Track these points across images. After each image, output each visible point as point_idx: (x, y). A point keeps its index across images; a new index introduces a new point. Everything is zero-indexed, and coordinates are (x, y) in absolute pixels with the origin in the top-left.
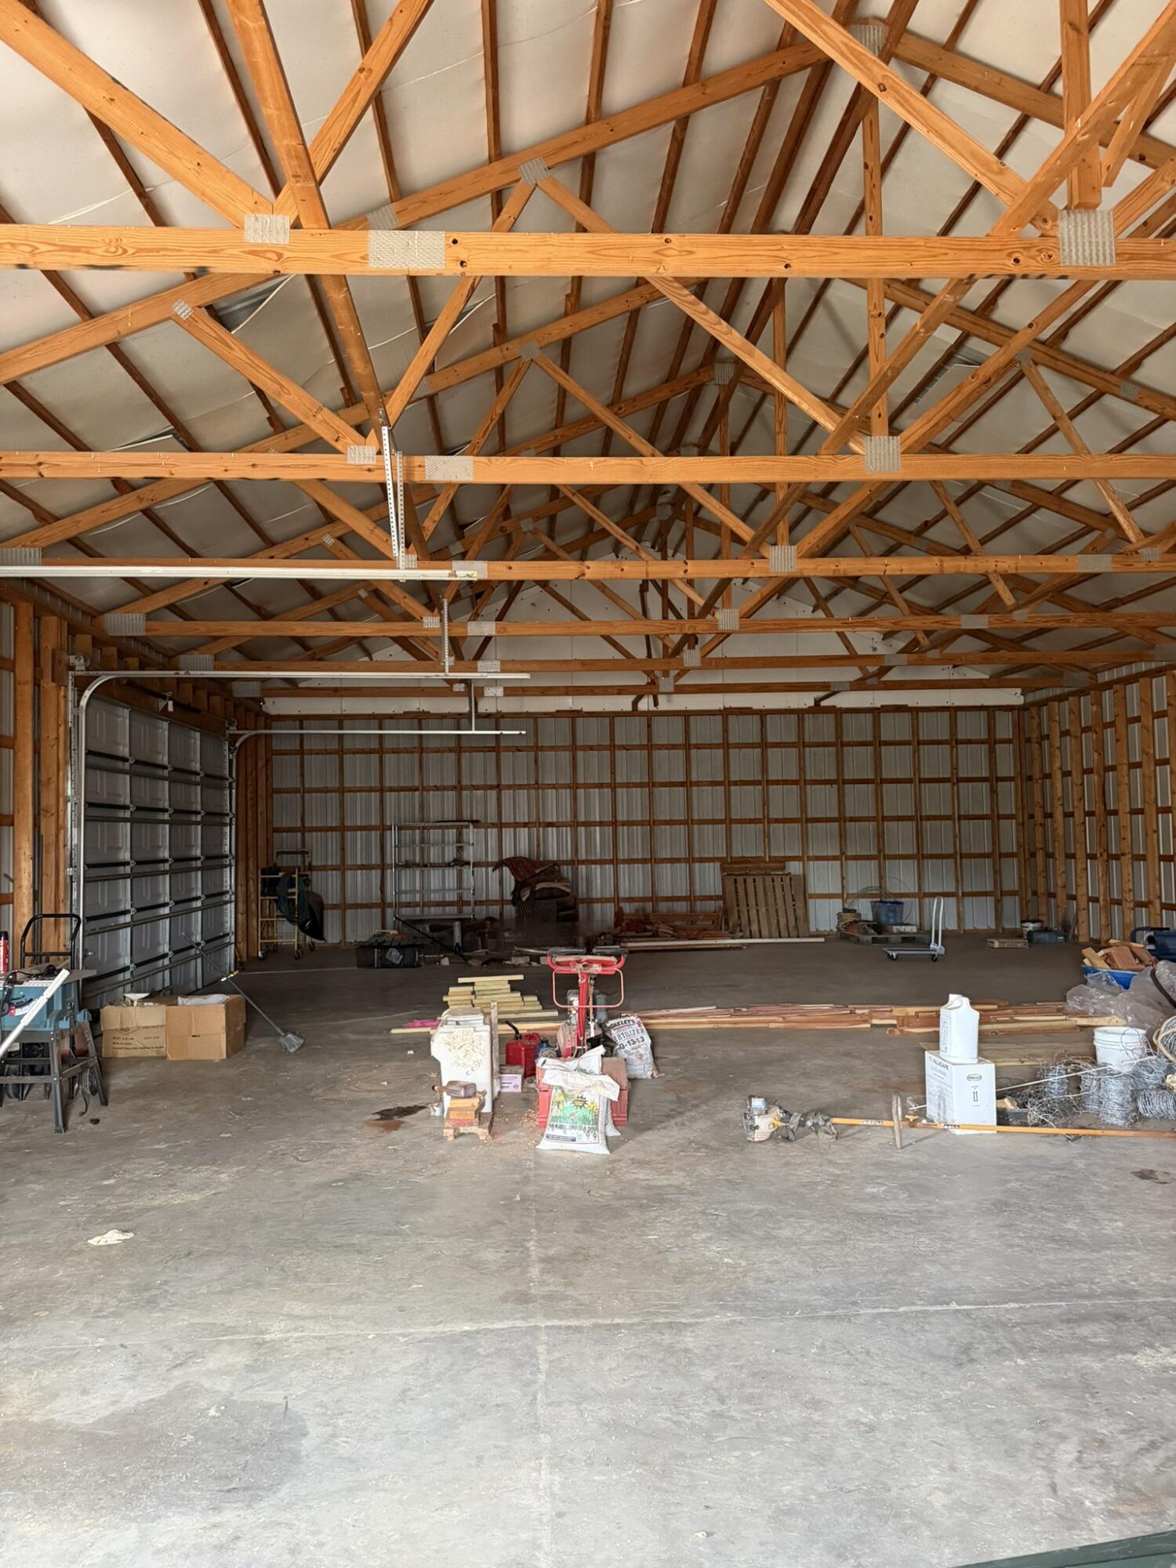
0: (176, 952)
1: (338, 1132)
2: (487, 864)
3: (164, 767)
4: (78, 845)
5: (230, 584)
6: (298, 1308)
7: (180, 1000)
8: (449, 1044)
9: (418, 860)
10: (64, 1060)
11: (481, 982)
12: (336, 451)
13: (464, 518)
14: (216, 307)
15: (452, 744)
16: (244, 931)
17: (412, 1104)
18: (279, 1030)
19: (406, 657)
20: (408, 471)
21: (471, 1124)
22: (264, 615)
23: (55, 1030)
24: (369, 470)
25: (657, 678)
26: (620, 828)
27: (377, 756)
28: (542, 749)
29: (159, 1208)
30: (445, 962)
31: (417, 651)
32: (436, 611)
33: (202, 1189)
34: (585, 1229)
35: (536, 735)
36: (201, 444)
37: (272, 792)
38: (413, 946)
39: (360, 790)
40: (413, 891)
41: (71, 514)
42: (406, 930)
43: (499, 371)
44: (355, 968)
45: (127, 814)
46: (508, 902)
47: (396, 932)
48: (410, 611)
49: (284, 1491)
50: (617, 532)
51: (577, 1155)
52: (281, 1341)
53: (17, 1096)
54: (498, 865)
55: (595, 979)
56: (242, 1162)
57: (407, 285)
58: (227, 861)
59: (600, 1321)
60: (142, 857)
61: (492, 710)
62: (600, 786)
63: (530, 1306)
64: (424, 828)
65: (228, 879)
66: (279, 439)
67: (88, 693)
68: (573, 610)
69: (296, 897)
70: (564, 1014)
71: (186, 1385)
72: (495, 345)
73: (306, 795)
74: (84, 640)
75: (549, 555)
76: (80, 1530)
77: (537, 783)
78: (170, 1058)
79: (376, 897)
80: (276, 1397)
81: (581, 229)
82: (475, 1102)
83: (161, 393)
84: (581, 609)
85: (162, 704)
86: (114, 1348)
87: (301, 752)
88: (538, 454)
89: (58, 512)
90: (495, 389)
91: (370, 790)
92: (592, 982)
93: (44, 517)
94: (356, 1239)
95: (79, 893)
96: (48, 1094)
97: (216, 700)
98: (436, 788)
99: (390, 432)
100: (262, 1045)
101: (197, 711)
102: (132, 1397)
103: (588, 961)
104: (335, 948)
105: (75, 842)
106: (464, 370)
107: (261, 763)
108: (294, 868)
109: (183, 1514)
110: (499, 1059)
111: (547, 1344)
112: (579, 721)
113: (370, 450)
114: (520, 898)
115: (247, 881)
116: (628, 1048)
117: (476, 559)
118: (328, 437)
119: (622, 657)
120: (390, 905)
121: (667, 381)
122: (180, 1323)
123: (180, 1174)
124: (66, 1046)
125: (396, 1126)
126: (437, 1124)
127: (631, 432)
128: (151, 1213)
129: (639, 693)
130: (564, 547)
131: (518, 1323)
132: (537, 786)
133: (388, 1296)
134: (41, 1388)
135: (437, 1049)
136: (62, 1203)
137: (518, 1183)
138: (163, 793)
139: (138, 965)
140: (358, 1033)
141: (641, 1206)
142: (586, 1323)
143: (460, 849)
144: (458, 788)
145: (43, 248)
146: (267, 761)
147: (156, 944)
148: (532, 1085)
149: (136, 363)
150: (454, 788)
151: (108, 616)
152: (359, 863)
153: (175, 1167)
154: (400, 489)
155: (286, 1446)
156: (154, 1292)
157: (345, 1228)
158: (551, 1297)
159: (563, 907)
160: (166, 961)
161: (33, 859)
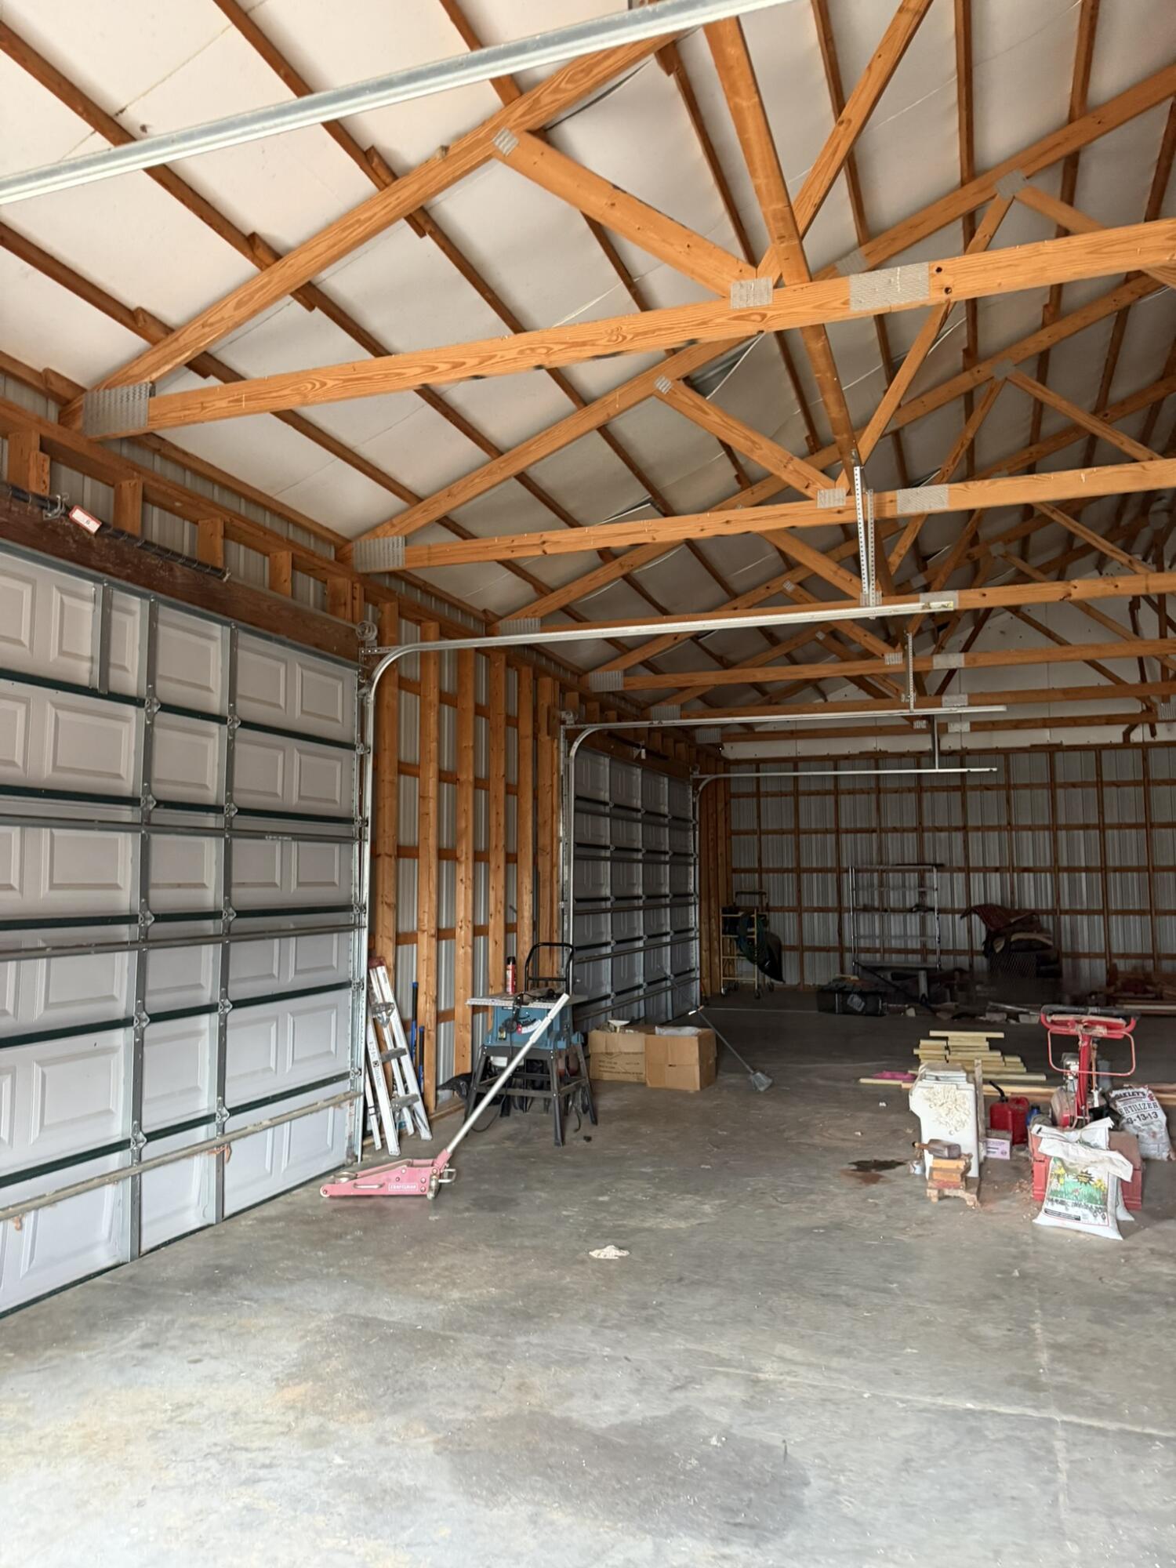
0: (649, 984)
1: (815, 1178)
2: (953, 912)
3: (638, 810)
4: (568, 881)
5: (696, 637)
6: (789, 1352)
7: (657, 1028)
8: (929, 1099)
9: (876, 904)
10: (562, 1078)
11: (956, 1037)
12: (804, 498)
13: (927, 549)
14: (693, 377)
15: (912, 784)
16: (708, 966)
17: (890, 1158)
18: (748, 1067)
19: (863, 696)
20: (879, 507)
21: (957, 1188)
22: (725, 663)
23: (554, 1050)
24: (839, 512)
25: (1155, 704)
26: (1111, 875)
27: (832, 798)
28: (1016, 787)
29: (649, 1230)
30: (911, 1013)
31: (874, 690)
32: (899, 645)
33: (688, 1218)
34: (1099, 1319)
35: (1008, 771)
36: (676, 508)
37: (731, 833)
38: (875, 994)
39: (816, 832)
40: (872, 937)
41: (565, 585)
42: (868, 976)
43: (969, 396)
44: (816, 1012)
45: (608, 854)
46: (978, 953)
47: (856, 978)
48: (871, 649)
49: (790, 1537)
50: (1104, 546)
51: (1082, 1236)
52: (775, 1382)
53: (521, 1108)
54: (967, 913)
55: (1098, 1043)
56: (724, 1195)
57: (874, 324)
58: (692, 899)
59: (1128, 1427)
60: (620, 893)
61: (957, 746)
62: (1086, 827)
63: (1042, 1395)
64: (883, 871)
65: (693, 916)
66: (746, 494)
67: (576, 745)
68: (1049, 634)
69: (755, 937)
70: (1057, 1079)
71: (687, 1408)
72: (965, 369)
73: (763, 837)
74: (573, 697)
75: (1022, 578)
76: (601, 1530)
77: (1009, 824)
78: (649, 1085)
79: (833, 941)
80: (774, 1438)
81: (1064, 232)
82: (961, 1164)
83: (642, 466)
84: (1058, 633)
85: (636, 752)
86: (619, 1359)
87: (758, 795)
88: (1011, 474)
89: (553, 584)
90: (963, 414)
91: (826, 831)
92: (1095, 1045)
93: (542, 590)
94: (843, 1290)
95: (569, 925)
96: (546, 1109)
97: (681, 747)
98: (895, 830)
99: (862, 471)
100: (733, 1081)
101: (666, 758)
102: (640, 1410)
103: (1089, 1022)
104: (794, 990)
105: (566, 878)
106: (930, 400)
107: (720, 806)
108: (753, 908)
109: (692, 1536)
110: (985, 1122)
111: (1066, 1441)
112: (1059, 756)
113: (840, 491)
114: (992, 949)
115: (710, 920)
116: (1137, 1123)
117: (942, 589)
118: (797, 484)
119: (1110, 683)
120: (849, 950)
121: (1162, 378)
122: (678, 1347)
123: (665, 1199)
124: (562, 1065)
125: (875, 1180)
126: (919, 1183)
127: (1124, 438)
128: (643, 1234)
129: (1132, 722)
130: (1039, 568)
131: (1030, 1412)
132: (1010, 827)
133: (881, 1355)
134: (559, 1385)
135: (917, 1104)
136: (565, 1213)
137: (1015, 1257)
138: (637, 834)
139: (618, 994)
140: (827, 1079)
141: (1167, 1304)
142: (1113, 1426)
143: (922, 894)
144: (920, 829)
145: (556, 348)
146: (726, 804)
147: (632, 975)
148: (1022, 1154)
149: (621, 441)
150: (915, 830)
151: (591, 674)
152: (815, 905)
153: (662, 1193)
154: (871, 526)
155: (788, 1492)
156: (651, 1312)
157: (830, 1277)
158: (1063, 1388)
159: (1043, 960)
160: (641, 992)
161: (532, 892)
